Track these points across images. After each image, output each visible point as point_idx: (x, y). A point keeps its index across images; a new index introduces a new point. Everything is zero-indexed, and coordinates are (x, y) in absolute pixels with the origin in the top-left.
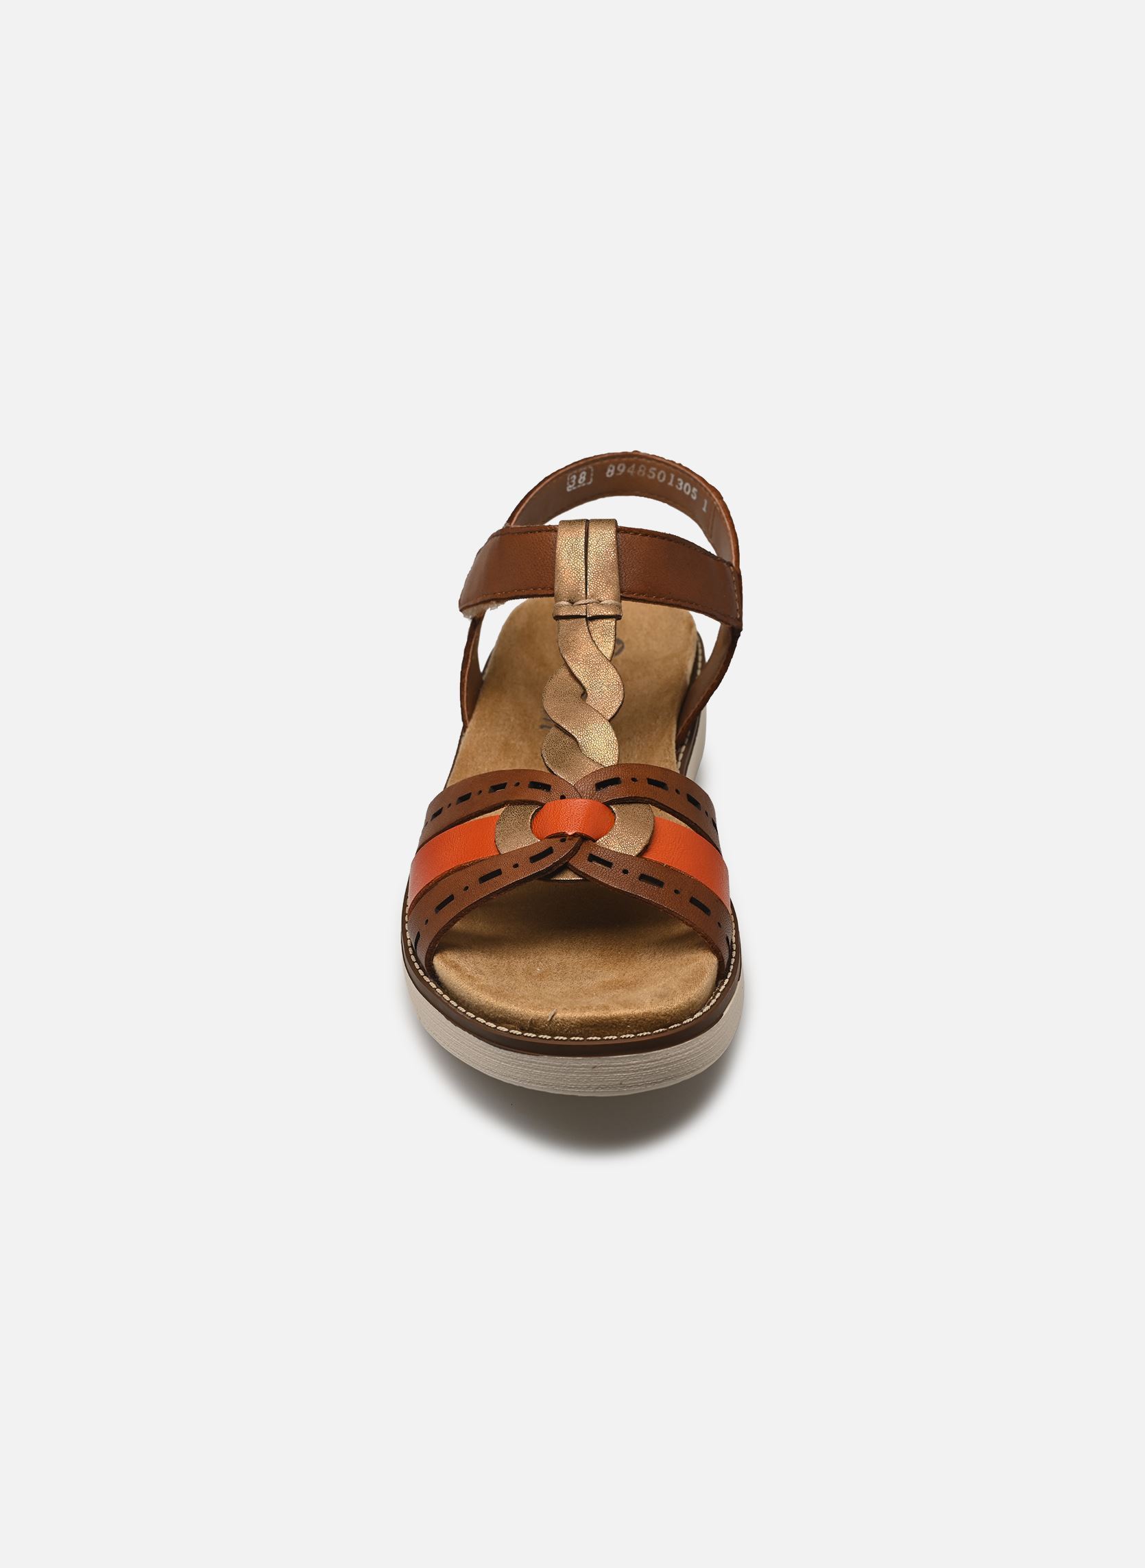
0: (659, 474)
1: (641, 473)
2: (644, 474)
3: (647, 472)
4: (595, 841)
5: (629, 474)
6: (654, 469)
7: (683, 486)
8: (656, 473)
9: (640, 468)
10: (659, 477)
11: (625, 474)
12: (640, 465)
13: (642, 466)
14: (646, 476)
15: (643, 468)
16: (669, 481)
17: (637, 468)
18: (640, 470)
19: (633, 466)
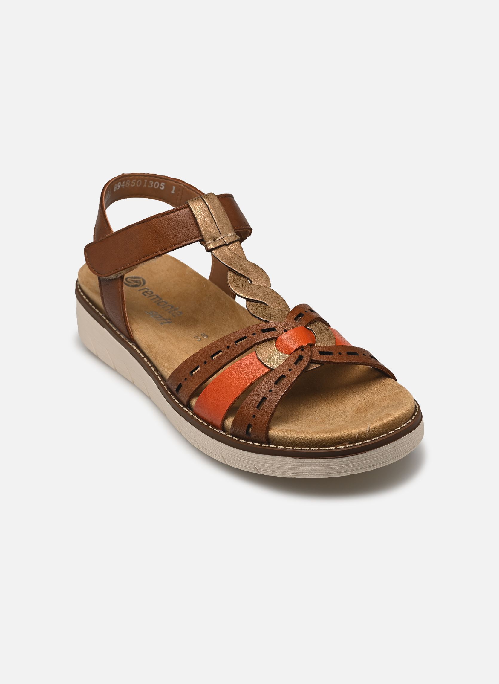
0: (138, 182)
1: (127, 185)
2: (129, 185)
3: (131, 183)
4: (314, 345)
5: (122, 187)
6: (135, 180)
7: (153, 185)
8: (136, 182)
9: (127, 182)
10: (137, 185)
11: (121, 187)
12: (127, 180)
13: (128, 181)
14: (130, 185)
15: (128, 182)
16: (144, 184)
17: (125, 183)
18: (127, 184)
19: (124, 183)
